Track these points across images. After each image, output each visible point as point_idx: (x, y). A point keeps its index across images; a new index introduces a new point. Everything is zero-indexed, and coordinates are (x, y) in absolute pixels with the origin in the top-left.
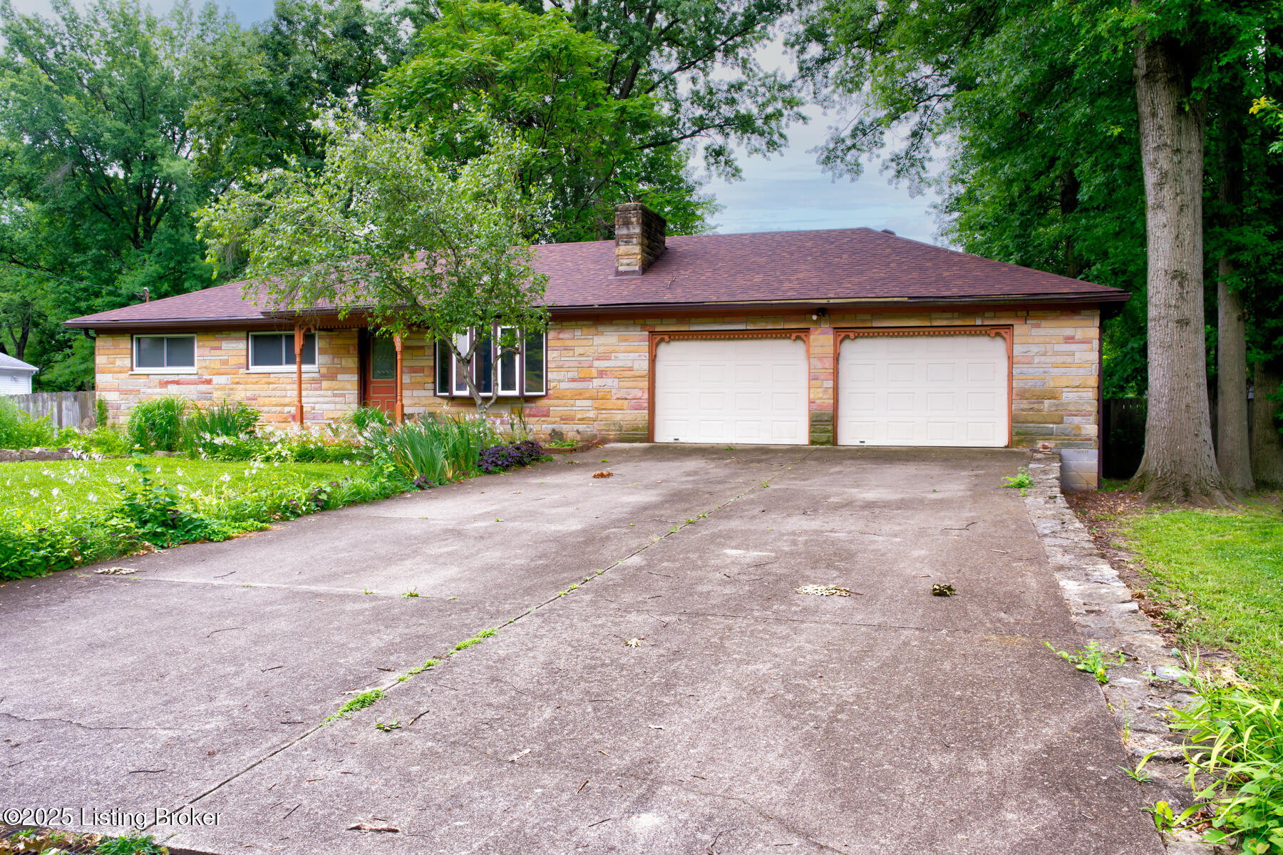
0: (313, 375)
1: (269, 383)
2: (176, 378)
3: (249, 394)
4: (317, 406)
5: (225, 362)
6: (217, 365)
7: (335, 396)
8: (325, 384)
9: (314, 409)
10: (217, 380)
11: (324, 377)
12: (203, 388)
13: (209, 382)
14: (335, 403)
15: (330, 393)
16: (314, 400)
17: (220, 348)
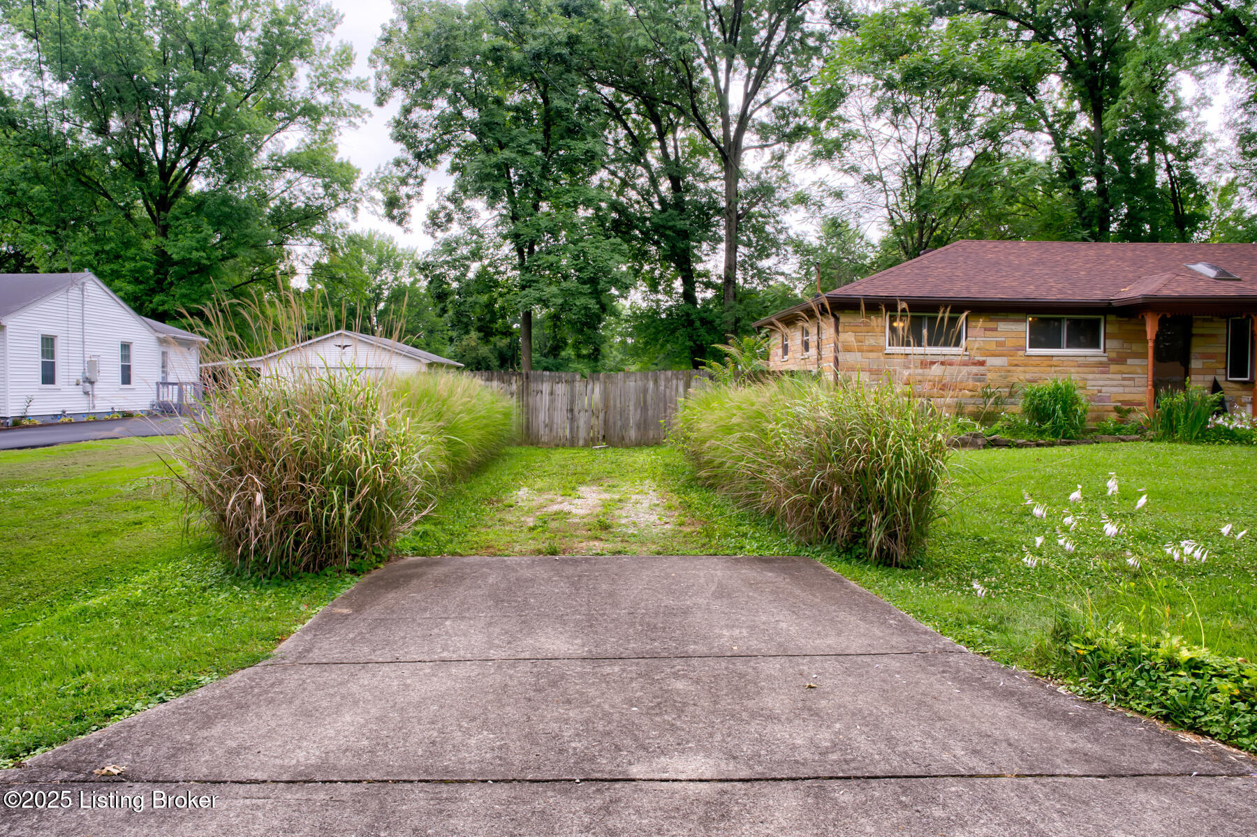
0: (1101, 359)
1: (1051, 366)
2: (941, 359)
3: (1028, 376)
4: (1104, 389)
5: (999, 344)
6: (993, 347)
7: (1124, 379)
8: (1113, 368)
9: (1100, 391)
10: (991, 361)
11: (1112, 361)
12: (975, 369)
13: (982, 363)
14: (1124, 386)
15: (1119, 376)
16: (1101, 383)
17: (996, 330)
